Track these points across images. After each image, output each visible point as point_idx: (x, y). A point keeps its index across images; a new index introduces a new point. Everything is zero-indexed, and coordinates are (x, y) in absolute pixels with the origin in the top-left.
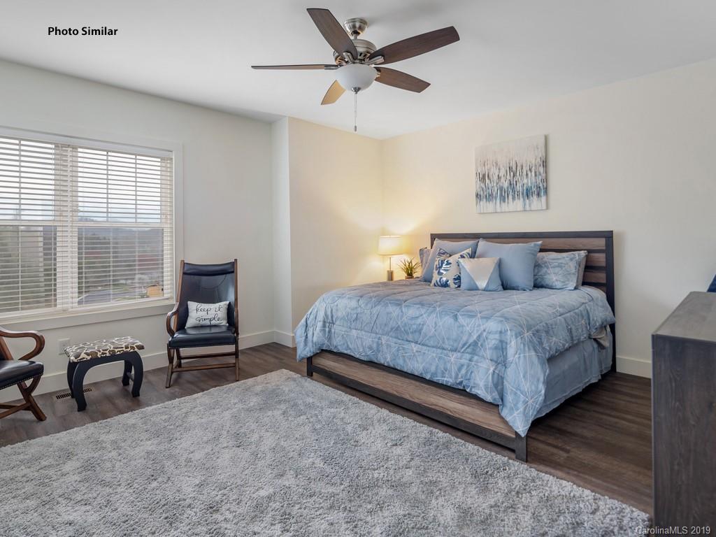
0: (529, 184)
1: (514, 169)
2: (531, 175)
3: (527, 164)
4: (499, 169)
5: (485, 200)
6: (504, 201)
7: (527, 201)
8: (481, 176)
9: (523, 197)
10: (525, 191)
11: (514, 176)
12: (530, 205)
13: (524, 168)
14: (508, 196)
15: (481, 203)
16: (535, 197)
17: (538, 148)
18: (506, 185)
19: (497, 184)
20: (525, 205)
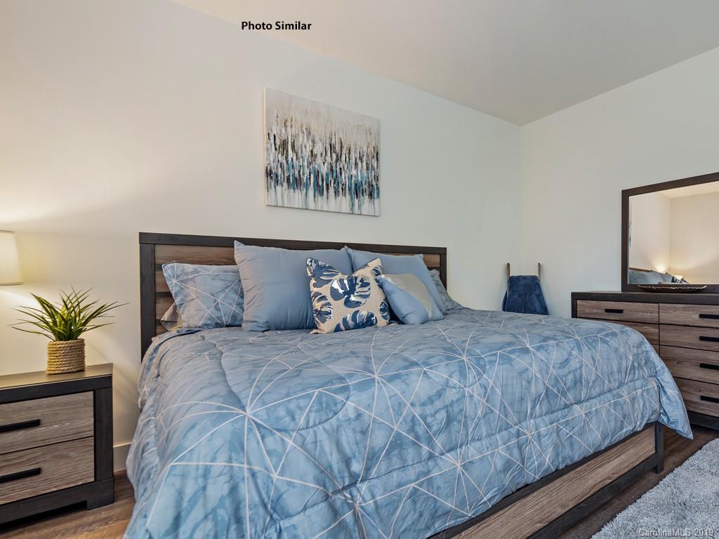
0: (359, 178)
1: (338, 149)
2: (362, 166)
3: (356, 149)
4: (314, 142)
5: (285, 184)
6: (322, 194)
7: (356, 201)
8: (278, 142)
9: (350, 194)
10: (353, 186)
11: (337, 160)
12: (360, 207)
13: (352, 153)
14: (328, 189)
15: (279, 188)
16: (367, 197)
17: (371, 133)
18: (324, 170)
19: (309, 163)
20: (353, 205)
